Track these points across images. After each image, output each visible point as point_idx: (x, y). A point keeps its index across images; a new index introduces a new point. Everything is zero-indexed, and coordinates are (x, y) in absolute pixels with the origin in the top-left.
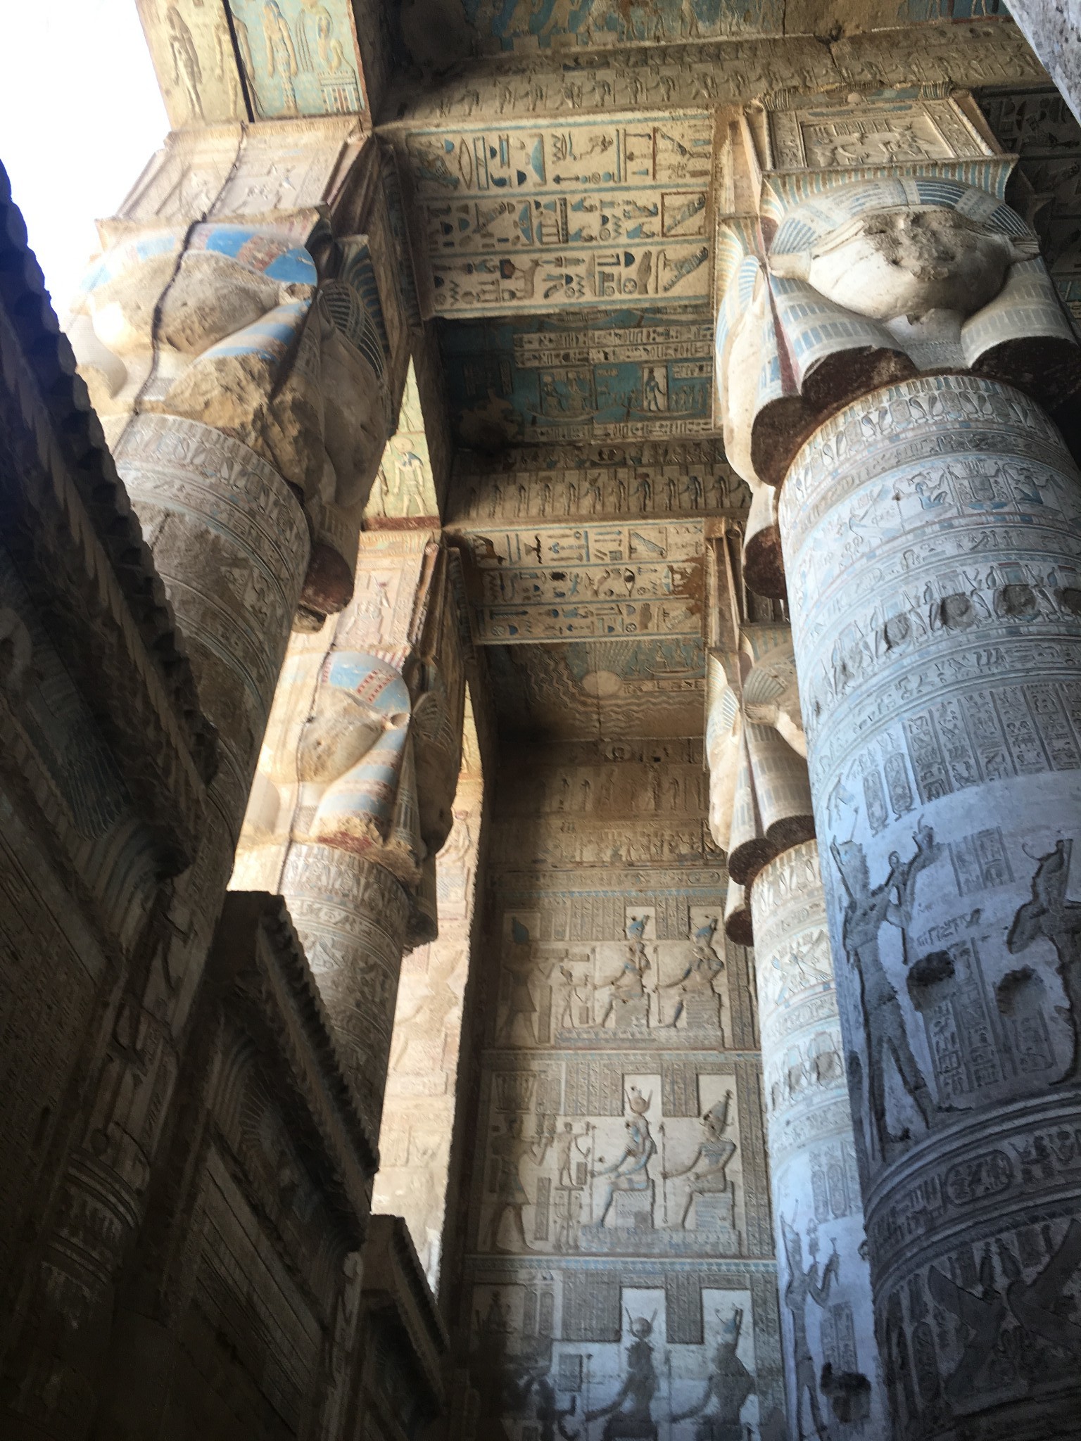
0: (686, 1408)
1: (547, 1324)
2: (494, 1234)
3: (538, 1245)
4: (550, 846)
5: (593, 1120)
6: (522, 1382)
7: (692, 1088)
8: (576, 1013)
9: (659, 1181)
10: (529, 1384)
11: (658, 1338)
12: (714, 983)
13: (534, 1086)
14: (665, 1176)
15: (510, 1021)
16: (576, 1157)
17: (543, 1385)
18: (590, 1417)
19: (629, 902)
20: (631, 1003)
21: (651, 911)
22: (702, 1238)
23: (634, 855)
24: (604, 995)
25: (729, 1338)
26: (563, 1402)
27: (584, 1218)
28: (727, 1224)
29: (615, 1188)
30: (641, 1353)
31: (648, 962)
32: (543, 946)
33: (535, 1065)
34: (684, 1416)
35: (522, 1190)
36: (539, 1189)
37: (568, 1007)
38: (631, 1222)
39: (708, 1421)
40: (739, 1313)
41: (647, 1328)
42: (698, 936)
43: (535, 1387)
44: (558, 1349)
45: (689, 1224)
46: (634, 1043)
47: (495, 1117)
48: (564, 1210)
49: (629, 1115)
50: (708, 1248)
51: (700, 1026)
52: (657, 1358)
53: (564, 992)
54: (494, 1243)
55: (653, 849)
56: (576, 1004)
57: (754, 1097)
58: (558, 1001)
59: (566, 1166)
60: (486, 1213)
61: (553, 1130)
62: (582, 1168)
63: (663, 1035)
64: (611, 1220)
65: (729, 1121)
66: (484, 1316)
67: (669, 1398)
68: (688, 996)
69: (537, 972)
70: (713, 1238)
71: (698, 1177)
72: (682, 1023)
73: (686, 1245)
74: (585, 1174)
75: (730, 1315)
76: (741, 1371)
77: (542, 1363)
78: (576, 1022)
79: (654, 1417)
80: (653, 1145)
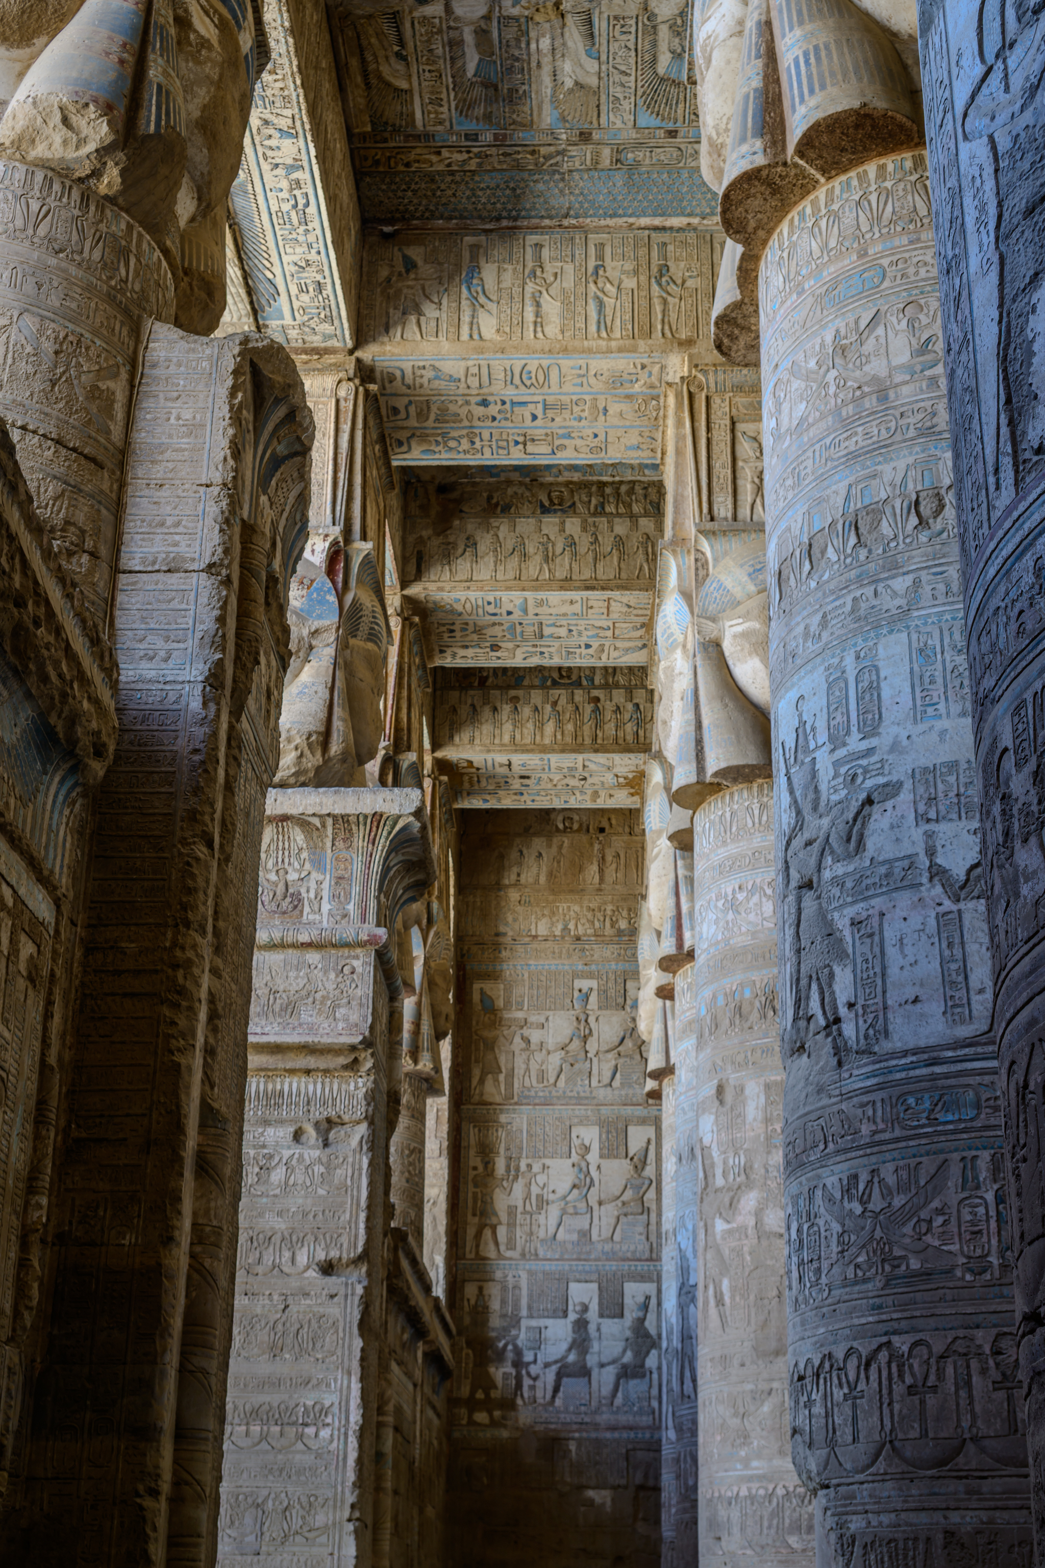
0: (610, 1359)
1: (517, 1306)
2: (478, 1246)
3: (509, 1254)
4: (510, 918)
5: (548, 1162)
6: (501, 1344)
7: (623, 1136)
8: (533, 1074)
10: (506, 1345)
11: (593, 1315)
12: (643, 1049)
13: (502, 1133)
14: (600, 1203)
15: (482, 1081)
16: (535, 1190)
17: (516, 1347)
18: (547, 1365)
19: (576, 975)
20: (577, 1066)
21: (594, 984)
22: (625, 1248)
23: (581, 931)
24: (555, 1059)
25: (641, 1314)
26: (528, 1357)
27: (542, 1234)
28: (643, 1237)
29: (564, 1212)
30: (581, 1325)
31: (591, 1030)
32: (506, 1015)
33: (503, 1118)
34: (609, 1364)
35: (496, 1214)
36: (509, 1214)
37: (528, 1069)
38: (575, 1237)
39: (625, 1367)
40: (648, 1298)
41: (585, 1308)
42: (632, 1007)
43: (510, 1347)
44: (524, 1323)
45: (617, 1237)
46: (579, 1100)
47: (474, 1160)
48: (527, 1229)
49: (575, 1157)
50: (629, 1255)
52: (592, 1328)
53: (524, 1056)
54: (477, 1253)
55: (597, 924)
56: (534, 1067)
58: (520, 1064)
59: (528, 1196)
60: (471, 1232)
61: (517, 1169)
62: (540, 1198)
63: (603, 1094)
64: (561, 1235)
65: (649, 1163)
66: (473, 1302)
67: (599, 1353)
68: (621, 1061)
69: (502, 1039)
70: (632, 1248)
71: (624, 1203)
72: (616, 1083)
73: (614, 1253)
74: (542, 1202)
75: (642, 1299)
76: (647, 1335)
77: (514, 1332)
78: (535, 1082)
79: (589, 1364)
80: (592, 1180)
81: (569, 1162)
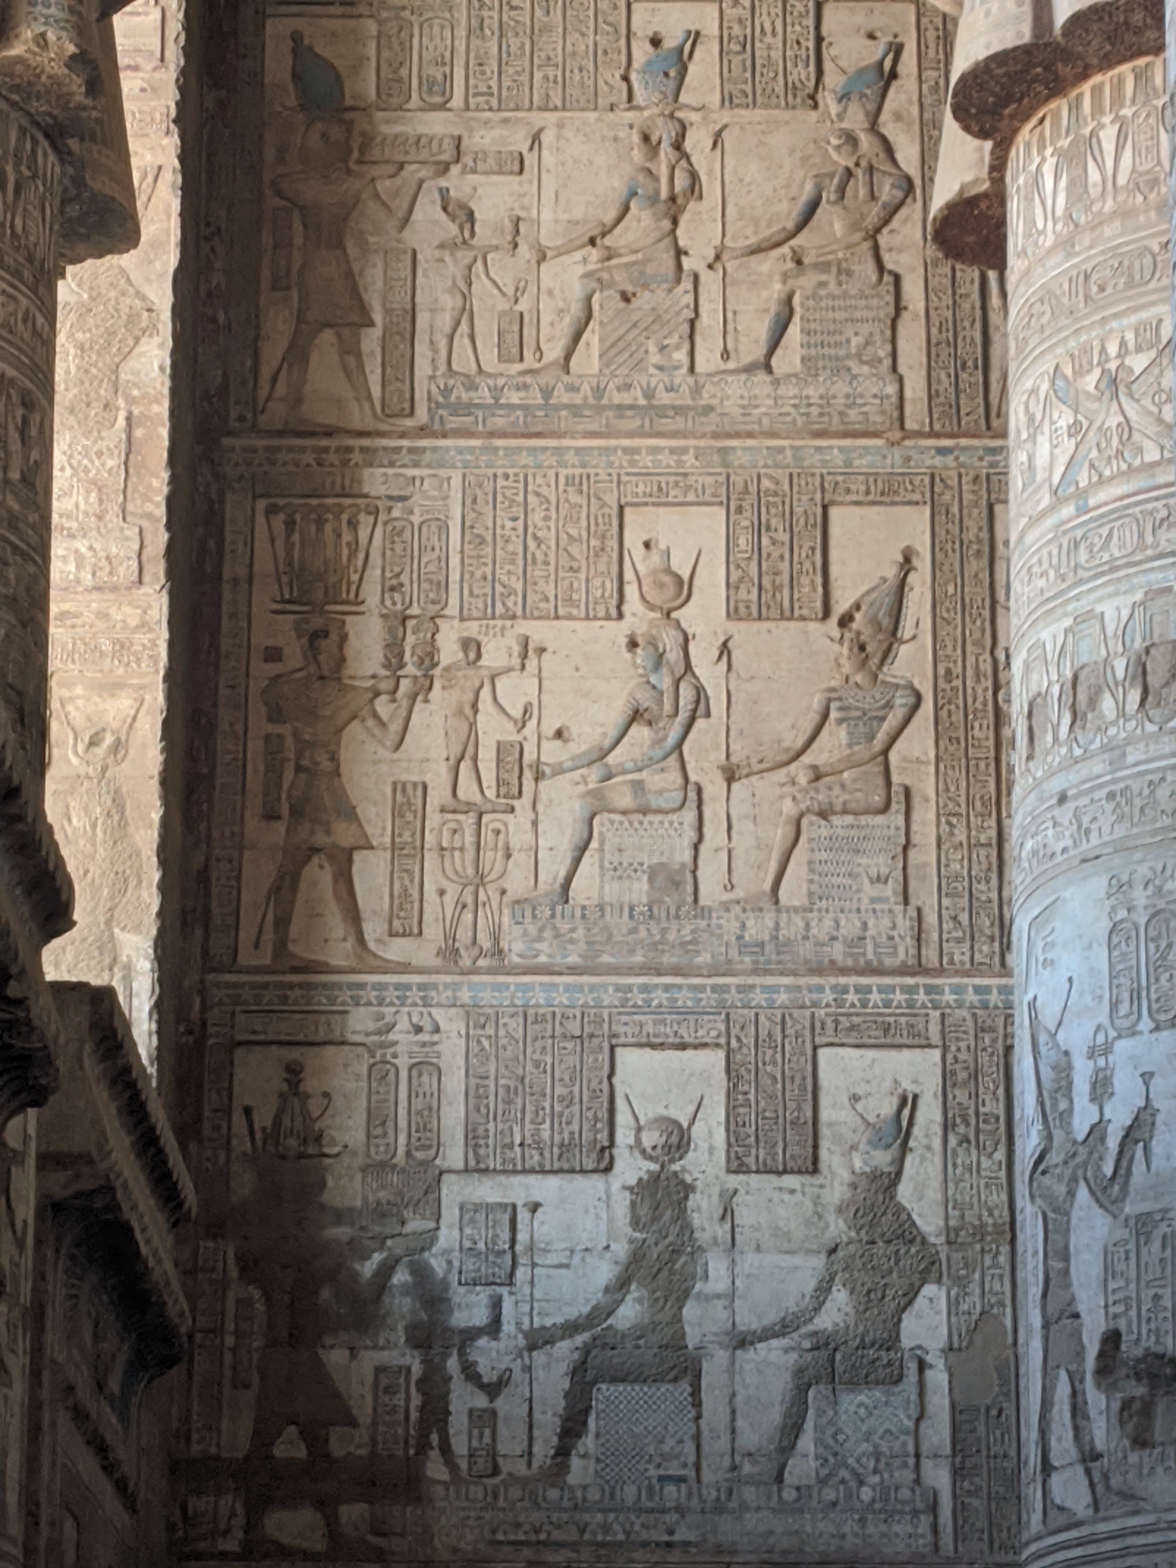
0: (772, 1317)
2: (283, 923)
3: (397, 950)
5: (539, 631)
6: (368, 1268)
7: (812, 540)
8: (487, 329)
9: (715, 787)
10: (385, 1271)
11: (704, 1161)
12: (883, 239)
14: (731, 776)
16: (493, 729)
17: (421, 1272)
18: (538, 1340)
20: (644, 301)
21: (704, 16)
22: (821, 929)
24: (566, 277)
25: (883, 1159)
26: (469, 1310)
27: (517, 880)
28: (890, 891)
29: (598, 805)
30: (661, 1197)
31: (694, 176)
32: (387, 127)
33: (376, 482)
34: (767, 1334)
35: (351, 814)
36: (397, 812)
37: (466, 312)
38: (639, 890)
39: (824, 1345)
40: (908, 1102)
41: (677, 1139)
42: (844, 97)
43: (401, 1277)
44: (456, 1192)
45: (791, 892)
46: (652, 417)
47: (268, 623)
48: (464, 863)
49: (637, 617)
50: (837, 952)
51: (839, 369)
52: (702, 1208)
53: (453, 267)
54: (281, 947)
56: (488, 303)
57: (976, 566)
58: (434, 294)
59: (466, 751)
60: (258, 872)
62: (509, 755)
63: (733, 395)
64: (588, 885)
65: (907, 629)
66: (263, 1119)
67: (731, 1296)
68: (807, 282)
69: (372, 208)
70: (849, 927)
71: (817, 775)
72: (787, 359)
73: (781, 946)
74: (519, 771)
75: (888, 1108)
76: (907, 1234)
77: (415, 1225)
78: (489, 358)
79: (692, 1340)
80: (700, 692)
81: (619, 631)
